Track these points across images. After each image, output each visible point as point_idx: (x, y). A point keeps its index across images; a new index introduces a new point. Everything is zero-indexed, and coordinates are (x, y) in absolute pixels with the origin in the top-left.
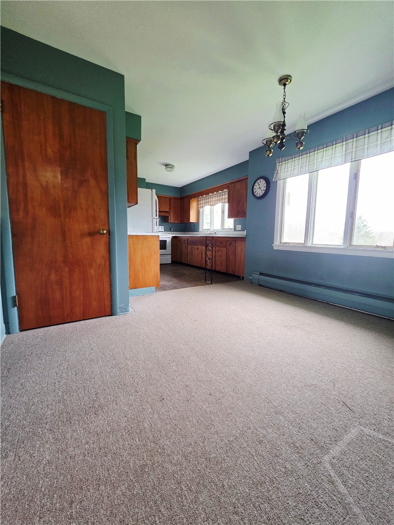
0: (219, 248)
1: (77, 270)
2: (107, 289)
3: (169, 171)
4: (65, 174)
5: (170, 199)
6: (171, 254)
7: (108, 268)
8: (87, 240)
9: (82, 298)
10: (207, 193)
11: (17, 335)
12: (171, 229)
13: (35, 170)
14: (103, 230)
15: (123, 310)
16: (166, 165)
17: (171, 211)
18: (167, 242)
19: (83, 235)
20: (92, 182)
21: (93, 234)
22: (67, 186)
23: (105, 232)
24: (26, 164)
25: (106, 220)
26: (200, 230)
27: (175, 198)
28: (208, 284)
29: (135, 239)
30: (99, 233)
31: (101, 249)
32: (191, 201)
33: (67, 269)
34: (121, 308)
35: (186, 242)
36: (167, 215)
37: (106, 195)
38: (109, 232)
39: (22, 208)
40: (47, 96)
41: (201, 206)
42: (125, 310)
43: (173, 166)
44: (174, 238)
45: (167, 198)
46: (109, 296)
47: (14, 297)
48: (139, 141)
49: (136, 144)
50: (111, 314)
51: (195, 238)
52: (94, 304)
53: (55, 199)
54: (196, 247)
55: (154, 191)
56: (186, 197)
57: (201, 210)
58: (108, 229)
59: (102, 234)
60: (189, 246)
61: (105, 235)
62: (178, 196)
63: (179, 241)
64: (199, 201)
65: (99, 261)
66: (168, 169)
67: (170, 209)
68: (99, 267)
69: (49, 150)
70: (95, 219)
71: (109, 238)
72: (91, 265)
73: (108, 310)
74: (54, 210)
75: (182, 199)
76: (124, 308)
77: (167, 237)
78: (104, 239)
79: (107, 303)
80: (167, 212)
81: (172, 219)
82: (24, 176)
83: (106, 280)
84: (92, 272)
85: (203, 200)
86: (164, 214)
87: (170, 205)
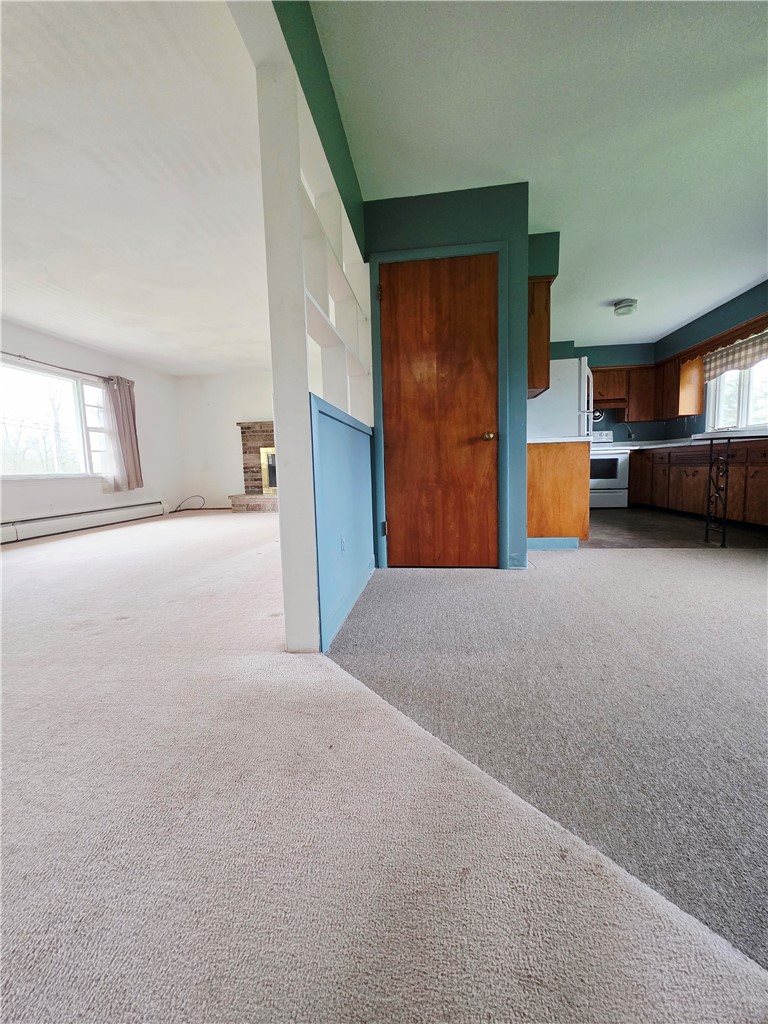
0: (756, 469)
1: (452, 493)
2: (492, 527)
3: (623, 314)
4: (441, 360)
5: (629, 372)
6: (628, 489)
7: (495, 493)
8: (467, 450)
9: (457, 535)
10: (727, 340)
11: (386, 571)
12: (630, 436)
13: (409, 363)
14: (489, 433)
15: (516, 563)
16: (617, 304)
17: (632, 396)
18: (620, 462)
19: (461, 443)
20: (476, 363)
21: (474, 441)
22: (443, 375)
23: (492, 436)
24: (401, 357)
25: (494, 417)
26: (709, 430)
27: (643, 368)
28: (714, 547)
29: (542, 450)
30: (482, 438)
31: (486, 464)
32: (683, 366)
33: (439, 492)
34: (512, 558)
35: (666, 460)
36: (621, 405)
37: (494, 380)
38: (497, 437)
39: (395, 412)
40: (424, 261)
41: (712, 373)
42: (520, 563)
43: (632, 301)
44: (634, 453)
45: (621, 370)
46: (495, 536)
47: (384, 523)
48: (555, 276)
49: (549, 284)
50: (498, 565)
51: (690, 449)
52: (474, 546)
53: (429, 395)
54: (690, 470)
55: (585, 359)
56: (669, 361)
57: (711, 384)
58: (495, 431)
59: (488, 440)
60: (673, 468)
61: (492, 442)
62: (651, 362)
63: (648, 458)
64: (705, 364)
65: (482, 480)
66: (620, 311)
67: (628, 393)
68: (482, 489)
69: (425, 332)
70: (478, 417)
71: (498, 446)
72: (470, 487)
73: (493, 558)
74: (428, 411)
75: (659, 367)
76: (519, 561)
77: (621, 452)
78: (490, 449)
79: (492, 547)
80: (623, 400)
81: (632, 414)
82: (398, 374)
83: (491, 513)
84: (472, 497)
85: (716, 359)
86: (613, 405)
87: (629, 385)
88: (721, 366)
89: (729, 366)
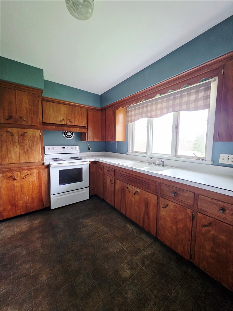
5: (87, 109)
6: (89, 187)
12: (89, 149)
17: (90, 125)
18: (83, 170)
26: (130, 151)
27: (94, 109)
32: (117, 111)
36: (83, 131)
41: (133, 118)
44: (94, 165)
45: (83, 107)
56: (108, 107)
60: (118, 182)
62: (98, 106)
64: (128, 112)
67: (87, 123)
75: (103, 110)
80: (84, 127)
81: (90, 135)
85: (135, 110)
86: (78, 130)
87: (87, 117)
88: (139, 114)
89: (144, 115)
